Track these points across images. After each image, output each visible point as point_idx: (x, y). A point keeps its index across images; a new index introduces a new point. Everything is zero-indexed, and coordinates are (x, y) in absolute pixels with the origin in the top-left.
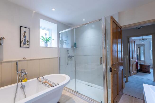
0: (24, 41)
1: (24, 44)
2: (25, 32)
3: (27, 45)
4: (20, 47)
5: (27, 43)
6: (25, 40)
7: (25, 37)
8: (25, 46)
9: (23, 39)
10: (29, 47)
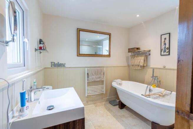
0: (164, 49)
1: (165, 51)
2: (165, 39)
3: (167, 52)
4: (161, 55)
5: (167, 51)
6: (165, 47)
7: (165, 44)
8: (165, 54)
9: (163, 47)
10: (169, 54)
